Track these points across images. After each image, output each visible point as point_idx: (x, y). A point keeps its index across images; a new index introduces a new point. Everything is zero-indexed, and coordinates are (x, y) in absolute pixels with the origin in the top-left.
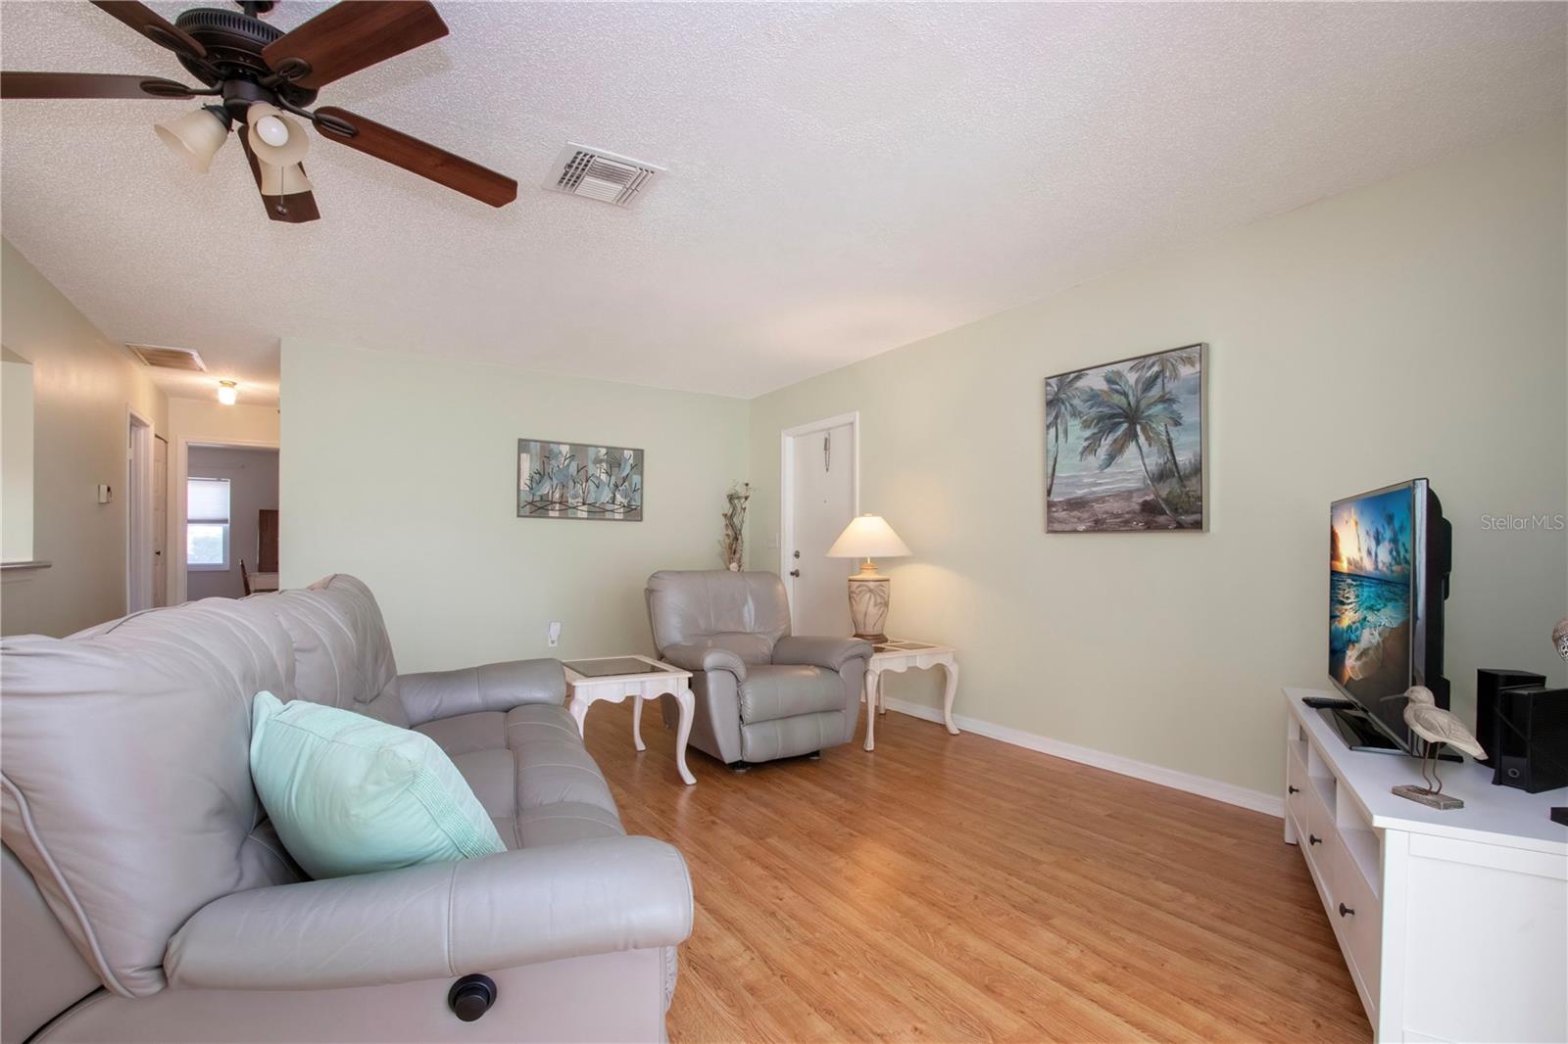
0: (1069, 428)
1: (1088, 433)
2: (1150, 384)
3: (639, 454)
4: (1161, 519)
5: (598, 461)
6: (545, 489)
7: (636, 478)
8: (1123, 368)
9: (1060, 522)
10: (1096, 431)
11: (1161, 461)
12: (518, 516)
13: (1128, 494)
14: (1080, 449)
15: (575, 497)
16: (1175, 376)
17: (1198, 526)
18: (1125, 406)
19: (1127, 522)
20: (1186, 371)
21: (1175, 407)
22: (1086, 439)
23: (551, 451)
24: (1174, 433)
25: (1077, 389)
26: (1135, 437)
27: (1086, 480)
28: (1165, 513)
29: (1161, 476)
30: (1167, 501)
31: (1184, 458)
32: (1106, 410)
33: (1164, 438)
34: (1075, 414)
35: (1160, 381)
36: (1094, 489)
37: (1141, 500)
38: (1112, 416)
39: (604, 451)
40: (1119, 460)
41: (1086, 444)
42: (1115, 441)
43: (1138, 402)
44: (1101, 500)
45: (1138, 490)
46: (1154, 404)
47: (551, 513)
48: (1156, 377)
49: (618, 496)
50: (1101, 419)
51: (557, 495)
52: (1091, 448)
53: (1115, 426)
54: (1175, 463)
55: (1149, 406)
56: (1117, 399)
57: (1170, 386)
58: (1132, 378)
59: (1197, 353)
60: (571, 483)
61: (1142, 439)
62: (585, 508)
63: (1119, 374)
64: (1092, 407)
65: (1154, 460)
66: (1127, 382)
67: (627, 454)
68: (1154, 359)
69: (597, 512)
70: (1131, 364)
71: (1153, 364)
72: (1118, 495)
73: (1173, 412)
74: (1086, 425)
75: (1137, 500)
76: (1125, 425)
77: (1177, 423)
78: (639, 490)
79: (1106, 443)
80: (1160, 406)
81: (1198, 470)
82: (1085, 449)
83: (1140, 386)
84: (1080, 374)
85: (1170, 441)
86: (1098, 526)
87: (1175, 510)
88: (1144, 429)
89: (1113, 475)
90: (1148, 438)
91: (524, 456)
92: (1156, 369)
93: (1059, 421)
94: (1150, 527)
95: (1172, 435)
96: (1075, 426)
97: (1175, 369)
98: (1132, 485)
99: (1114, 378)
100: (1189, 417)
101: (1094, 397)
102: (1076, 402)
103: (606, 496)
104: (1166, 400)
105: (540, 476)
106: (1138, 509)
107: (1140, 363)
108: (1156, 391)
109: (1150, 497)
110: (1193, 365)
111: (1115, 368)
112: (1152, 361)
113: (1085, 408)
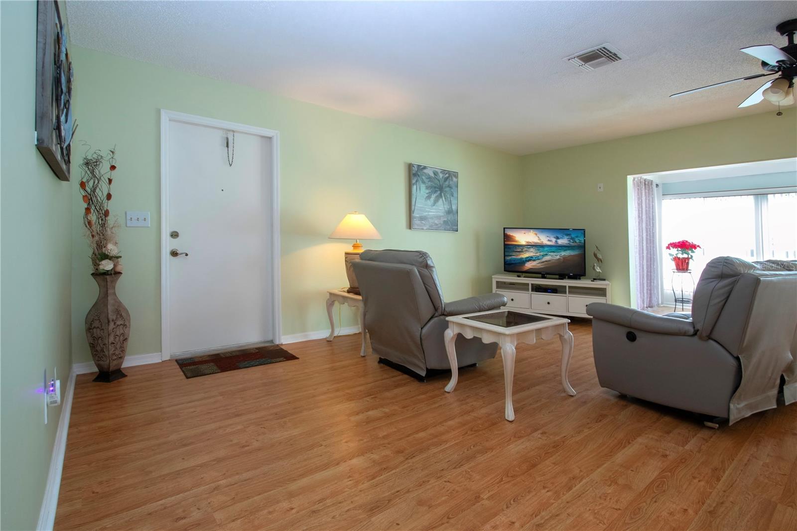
1: (427, 191)
2: (446, 179)
4: (449, 227)
8: (439, 171)
10: (430, 191)
11: (449, 207)
13: (439, 217)
14: (425, 197)
16: (452, 180)
17: (457, 231)
18: (439, 185)
19: (439, 227)
20: (454, 179)
21: (452, 190)
22: (427, 194)
25: (424, 172)
26: (441, 197)
27: (426, 210)
28: (449, 225)
29: (448, 213)
30: (449, 221)
31: (454, 207)
32: (434, 185)
33: (449, 199)
34: (424, 182)
35: (448, 180)
36: (429, 214)
38: (435, 187)
40: (437, 204)
41: (427, 195)
42: (436, 197)
43: (442, 185)
44: (432, 218)
45: (442, 216)
46: (447, 187)
48: (448, 178)
50: (431, 187)
52: (429, 197)
53: (435, 192)
54: (452, 209)
55: (445, 187)
56: (437, 181)
57: (451, 183)
58: (441, 176)
59: (457, 175)
61: (443, 198)
63: (437, 172)
64: (429, 182)
65: (447, 207)
66: (439, 176)
70: (441, 171)
72: (436, 217)
73: (451, 192)
74: (427, 188)
75: (443, 219)
76: (439, 192)
77: (453, 196)
79: (433, 197)
81: (457, 212)
82: (427, 197)
83: (443, 179)
84: (425, 168)
85: (451, 202)
86: (431, 228)
88: (444, 195)
89: (435, 210)
90: (445, 198)
92: (447, 175)
94: (445, 229)
95: (452, 199)
96: (423, 187)
97: (452, 178)
98: (441, 214)
99: (436, 173)
100: (455, 195)
101: (429, 178)
102: (423, 177)
104: (449, 186)
106: (442, 222)
107: (443, 171)
108: (447, 183)
109: (446, 219)
110: (456, 178)
111: (436, 170)
112: (446, 172)
113: (426, 181)
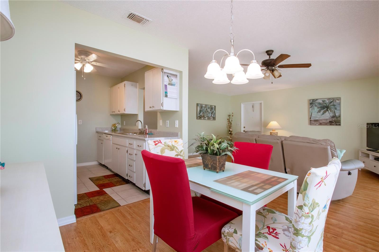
0: (315, 108)
1: (319, 109)
2: (331, 102)
3: (215, 106)
4: (333, 124)
5: (209, 108)
6: (201, 114)
7: (214, 112)
9: (312, 123)
10: (320, 109)
11: (333, 115)
12: (197, 119)
13: (327, 119)
15: (206, 115)
17: (340, 125)
18: (326, 106)
19: (326, 124)
20: (337, 101)
21: (336, 107)
22: (318, 110)
23: (202, 106)
24: (335, 110)
25: (316, 102)
26: (328, 110)
27: (318, 117)
28: (334, 123)
29: (333, 117)
30: (334, 121)
32: (322, 106)
33: (333, 111)
34: (316, 106)
35: (333, 102)
36: (320, 118)
37: (329, 120)
38: (324, 107)
39: (210, 106)
40: (325, 114)
41: (318, 111)
42: (324, 111)
43: (328, 105)
44: (321, 120)
45: (329, 119)
46: (332, 106)
47: (202, 119)
48: (332, 102)
49: (212, 115)
50: (321, 107)
51: (203, 115)
52: (319, 111)
53: (324, 109)
54: (336, 115)
55: (331, 106)
56: (324, 104)
57: (334, 103)
58: (327, 101)
59: (339, 99)
60: (205, 113)
61: (329, 111)
62: (207, 117)
63: (325, 100)
64: (319, 105)
65: (332, 114)
66: (326, 102)
67: (213, 106)
68: (332, 99)
69: (209, 118)
70: (327, 99)
71: (331, 100)
72: (325, 120)
73: (335, 107)
74: (318, 108)
76: (326, 109)
77: (336, 109)
78: (215, 114)
79: (322, 111)
80: (333, 106)
81: (340, 116)
82: (318, 112)
83: (329, 103)
84: (317, 100)
85: (335, 112)
86: (321, 124)
87: (336, 122)
88: (330, 110)
89: (324, 116)
90: (330, 111)
91: (198, 107)
92: (332, 100)
93: (312, 107)
94: (331, 125)
96: (316, 108)
97: (335, 101)
98: (327, 118)
100: (338, 108)
101: (320, 104)
102: (316, 104)
103: (210, 115)
105: (201, 111)
106: (329, 122)
107: (329, 99)
108: (332, 104)
109: (331, 120)
110: (339, 100)
111: (324, 99)
112: (331, 99)
113: (318, 105)
